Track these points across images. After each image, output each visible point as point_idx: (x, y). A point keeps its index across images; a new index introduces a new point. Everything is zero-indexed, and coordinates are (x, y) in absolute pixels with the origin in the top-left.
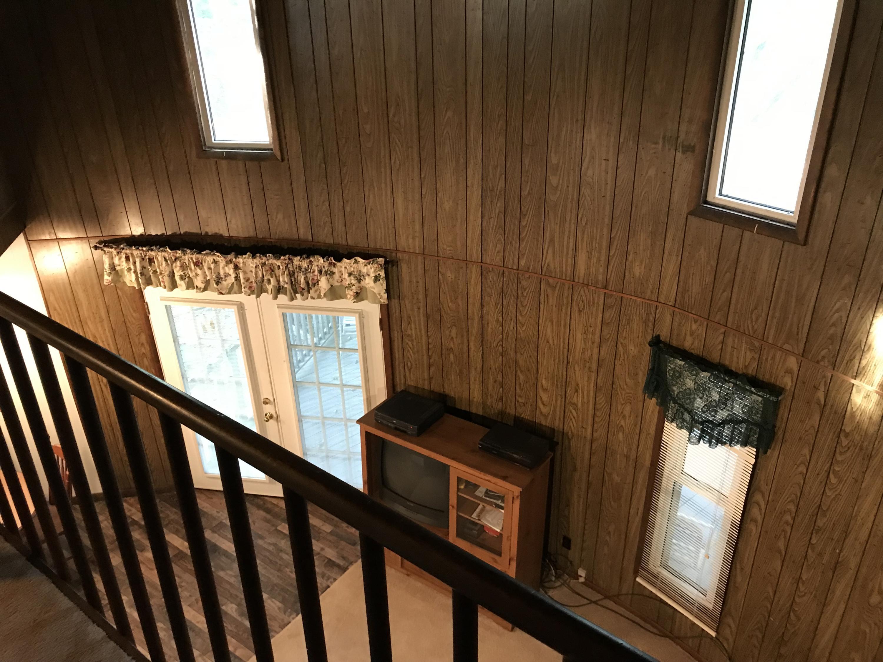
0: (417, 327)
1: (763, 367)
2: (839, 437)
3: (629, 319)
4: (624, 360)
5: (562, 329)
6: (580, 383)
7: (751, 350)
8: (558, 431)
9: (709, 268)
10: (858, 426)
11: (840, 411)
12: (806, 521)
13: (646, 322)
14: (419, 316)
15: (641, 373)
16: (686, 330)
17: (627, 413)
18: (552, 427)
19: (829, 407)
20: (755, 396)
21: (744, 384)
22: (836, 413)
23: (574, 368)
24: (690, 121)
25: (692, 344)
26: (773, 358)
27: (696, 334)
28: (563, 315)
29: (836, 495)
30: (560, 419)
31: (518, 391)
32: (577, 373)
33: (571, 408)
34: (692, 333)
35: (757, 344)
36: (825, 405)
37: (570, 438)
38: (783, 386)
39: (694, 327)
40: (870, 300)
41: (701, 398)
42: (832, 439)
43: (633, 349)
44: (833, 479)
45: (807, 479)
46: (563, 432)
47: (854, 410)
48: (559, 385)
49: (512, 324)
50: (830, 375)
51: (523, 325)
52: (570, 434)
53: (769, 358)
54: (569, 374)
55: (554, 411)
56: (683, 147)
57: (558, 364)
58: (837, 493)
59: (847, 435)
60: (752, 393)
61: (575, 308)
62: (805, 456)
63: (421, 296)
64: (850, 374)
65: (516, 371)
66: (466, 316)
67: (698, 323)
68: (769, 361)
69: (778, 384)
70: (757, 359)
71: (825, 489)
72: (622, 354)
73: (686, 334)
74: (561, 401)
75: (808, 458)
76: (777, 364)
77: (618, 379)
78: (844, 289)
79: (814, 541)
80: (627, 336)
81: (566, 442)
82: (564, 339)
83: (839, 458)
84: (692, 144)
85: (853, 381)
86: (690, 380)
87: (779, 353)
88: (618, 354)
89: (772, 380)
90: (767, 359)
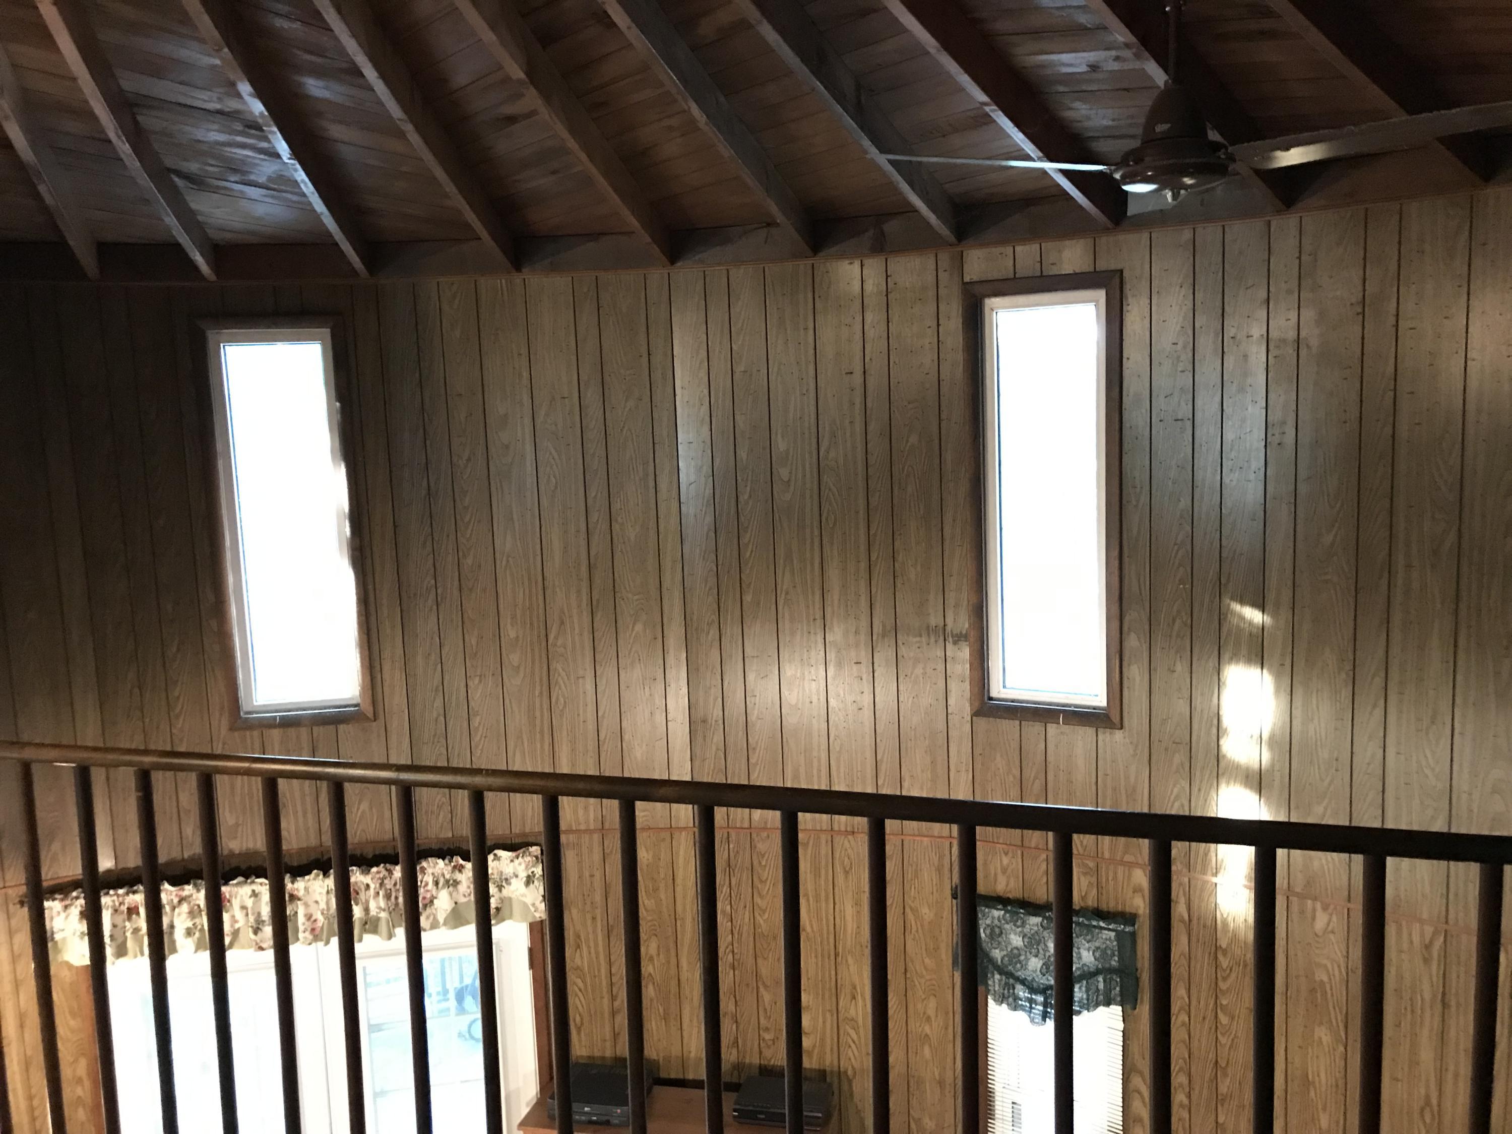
0: (593, 951)
1: (1104, 892)
2: (1216, 958)
3: (916, 871)
4: (917, 931)
5: (824, 905)
6: (857, 983)
7: (1085, 874)
8: (832, 1072)
9: (1011, 779)
10: (1235, 934)
11: (1209, 923)
12: (1205, 1092)
13: (939, 870)
14: (594, 932)
15: (943, 946)
16: (996, 869)
17: (931, 1012)
18: (822, 1068)
19: (1195, 921)
20: (1106, 932)
21: (1088, 920)
22: (1204, 926)
23: (847, 961)
24: (956, 606)
25: (1007, 886)
26: (1115, 878)
27: (1009, 871)
28: (823, 883)
29: (1233, 1040)
30: (832, 1050)
31: (762, 1021)
32: (851, 968)
33: (847, 1027)
34: (1004, 871)
35: (1091, 864)
36: (1190, 920)
37: (851, 1077)
38: (1133, 911)
39: (1005, 861)
40: (1209, 777)
41: (1036, 956)
42: (1208, 964)
43: (927, 913)
44: (1224, 1019)
45: (1192, 1030)
46: (839, 1072)
47: (1225, 916)
48: (827, 996)
49: (747, 913)
50: (1186, 880)
51: (764, 911)
52: (850, 1073)
53: (1110, 878)
54: (839, 972)
55: (823, 1040)
56: (952, 637)
57: (823, 960)
58: (1233, 1035)
59: (1225, 952)
60: (1102, 928)
61: (838, 869)
62: (1183, 998)
63: (598, 897)
64: (1209, 872)
65: (758, 988)
66: (673, 917)
67: (1010, 854)
68: (1111, 883)
69: (1128, 910)
70: (1095, 884)
71: (1217, 1038)
72: (913, 923)
73: (996, 875)
74: (832, 1021)
75: (1187, 1000)
76: (1121, 884)
77: (912, 961)
78: (1177, 771)
79: (1221, 1119)
80: (917, 896)
81: (845, 1087)
82: (827, 920)
83: (1223, 986)
84: (964, 632)
85: (1214, 880)
86: (1015, 934)
87: (1120, 870)
88: (908, 926)
89: (1120, 908)
90: (1107, 880)
